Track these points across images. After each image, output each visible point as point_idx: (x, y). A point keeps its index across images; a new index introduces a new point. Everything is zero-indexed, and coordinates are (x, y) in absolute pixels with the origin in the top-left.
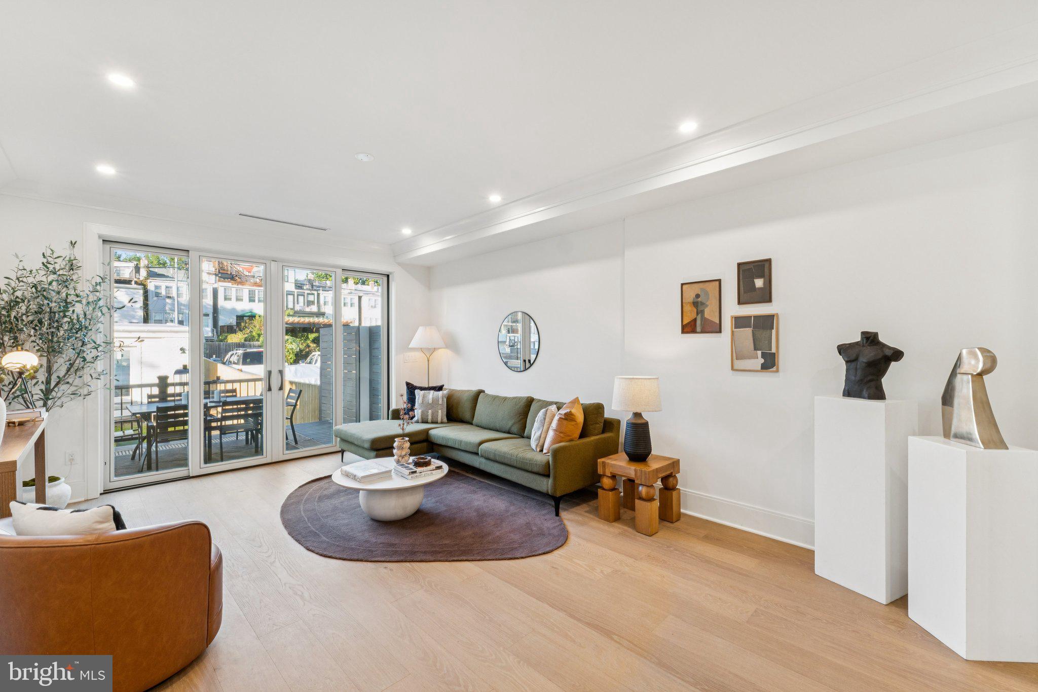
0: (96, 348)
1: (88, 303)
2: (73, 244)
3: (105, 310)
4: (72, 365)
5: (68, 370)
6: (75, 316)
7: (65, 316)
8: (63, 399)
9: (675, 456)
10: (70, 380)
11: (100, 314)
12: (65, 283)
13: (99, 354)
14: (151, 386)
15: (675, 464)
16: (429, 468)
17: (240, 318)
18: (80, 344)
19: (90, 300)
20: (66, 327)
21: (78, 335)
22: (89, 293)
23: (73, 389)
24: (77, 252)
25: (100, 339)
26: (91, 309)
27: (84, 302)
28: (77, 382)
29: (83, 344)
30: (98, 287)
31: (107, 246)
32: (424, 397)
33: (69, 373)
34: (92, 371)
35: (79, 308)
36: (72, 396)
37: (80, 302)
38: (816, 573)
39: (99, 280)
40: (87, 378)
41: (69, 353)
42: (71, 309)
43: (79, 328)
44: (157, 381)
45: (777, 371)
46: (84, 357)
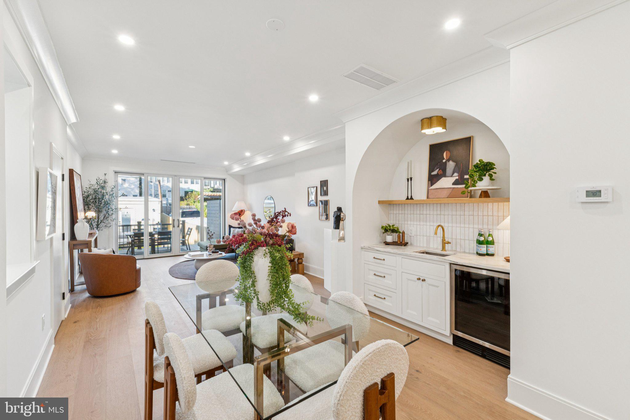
0: (112, 210)
1: (110, 195)
2: (105, 174)
3: (115, 197)
4: (105, 216)
5: (104, 218)
6: (106, 200)
7: (103, 200)
8: (103, 228)
9: (302, 252)
10: (104, 221)
11: (113, 199)
12: (103, 188)
13: (113, 212)
14: (135, 225)
15: (302, 254)
16: (217, 254)
17: (186, 193)
18: (108, 209)
19: (111, 194)
20: (103, 203)
21: (107, 206)
22: (110, 191)
23: (105, 224)
24: (107, 177)
25: (113, 207)
26: (111, 197)
27: (109, 194)
28: (107, 222)
29: (109, 209)
30: (113, 190)
31: (116, 174)
32: (234, 231)
33: (104, 219)
34: (111, 219)
35: (107, 197)
36: (105, 227)
37: (108, 195)
38: (325, 286)
39: (113, 187)
40: (110, 221)
41: (104, 212)
42: (105, 197)
43: (107, 204)
44: (137, 224)
45: (329, 220)
46: (109, 214)
